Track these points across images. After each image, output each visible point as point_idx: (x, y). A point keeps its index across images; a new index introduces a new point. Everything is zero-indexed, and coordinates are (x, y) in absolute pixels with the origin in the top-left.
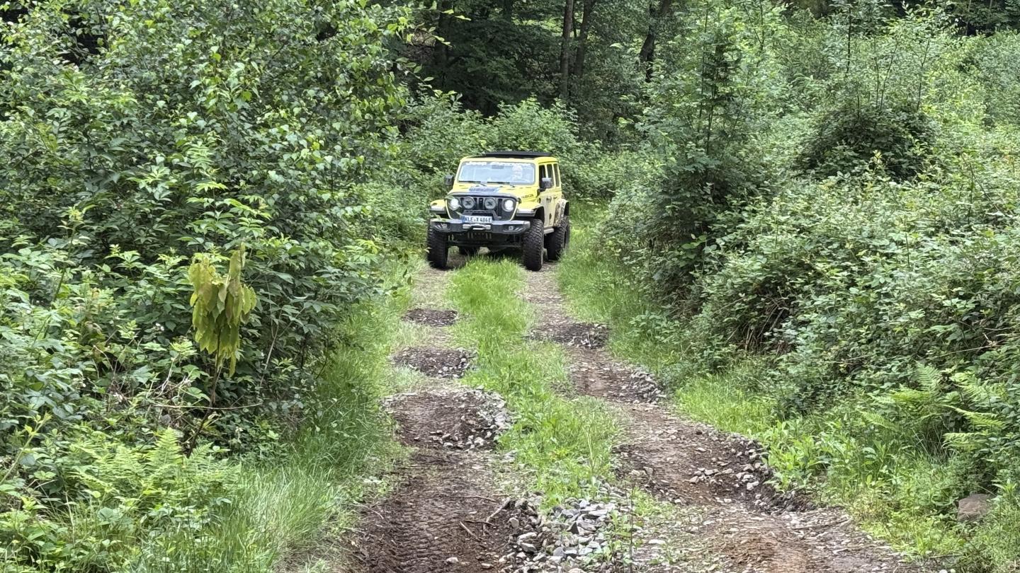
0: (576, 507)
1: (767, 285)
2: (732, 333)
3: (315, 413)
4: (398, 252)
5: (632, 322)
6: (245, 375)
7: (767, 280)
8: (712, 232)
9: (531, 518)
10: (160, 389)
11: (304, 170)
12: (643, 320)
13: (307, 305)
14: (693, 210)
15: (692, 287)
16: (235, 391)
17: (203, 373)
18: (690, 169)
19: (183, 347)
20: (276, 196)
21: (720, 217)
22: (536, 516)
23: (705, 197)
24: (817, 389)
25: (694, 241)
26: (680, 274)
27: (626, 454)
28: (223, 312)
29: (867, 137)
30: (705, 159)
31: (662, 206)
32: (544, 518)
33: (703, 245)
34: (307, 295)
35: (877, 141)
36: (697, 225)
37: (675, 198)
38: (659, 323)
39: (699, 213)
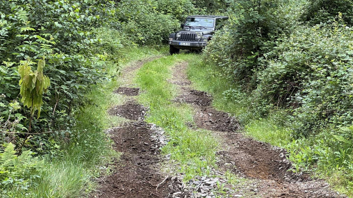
0: (200, 180)
1: (288, 76)
2: (271, 99)
3: (76, 136)
4: (114, 60)
5: (223, 94)
6: (43, 118)
7: (288, 73)
8: (261, 51)
9: (179, 185)
10: (4, 125)
11: (71, 22)
12: (228, 93)
13: (72, 85)
14: (252, 40)
15: (252, 77)
16: (39, 126)
17: (24, 117)
18: (251, 21)
19: (15, 105)
20: (58, 34)
21: (265, 43)
22: (181, 184)
23: (258, 34)
24: (312, 125)
25: (253, 55)
26: (246, 70)
27: (222, 155)
28: (35, 88)
29: (334, 6)
30: (258, 16)
31: (238, 38)
32: (185, 185)
34: (72, 80)
35: (339, 7)
36: (254, 47)
37: (244, 34)
38: (236, 94)
39: (255, 41)
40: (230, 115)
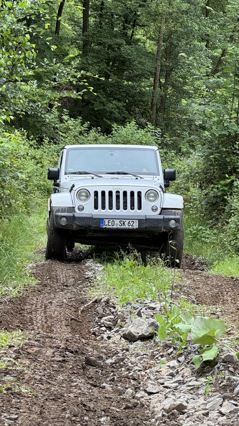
0: (142, 303)
9: (111, 308)
12: (194, 230)
14: (227, 159)
15: (226, 208)
18: (225, 132)
22: (114, 308)
23: (235, 151)
25: (228, 179)
27: (179, 289)
30: (235, 127)
32: (120, 308)
33: (233, 181)
36: (229, 168)
37: (216, 151)
38: (205, 231)
39: (231, 161)
40: (194, 256)
